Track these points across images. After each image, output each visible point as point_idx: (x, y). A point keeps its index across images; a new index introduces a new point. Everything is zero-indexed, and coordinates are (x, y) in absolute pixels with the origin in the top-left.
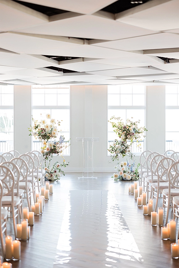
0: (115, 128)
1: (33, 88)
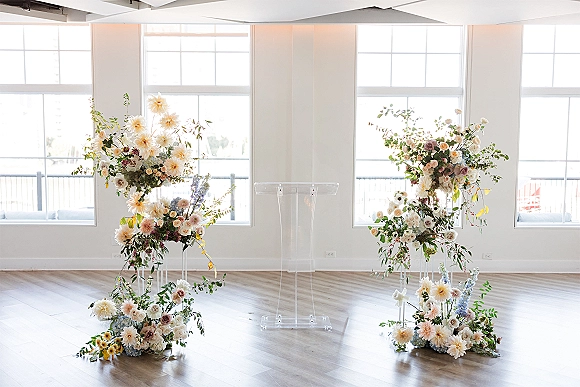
0: (395, 151)
1: (146, 35)
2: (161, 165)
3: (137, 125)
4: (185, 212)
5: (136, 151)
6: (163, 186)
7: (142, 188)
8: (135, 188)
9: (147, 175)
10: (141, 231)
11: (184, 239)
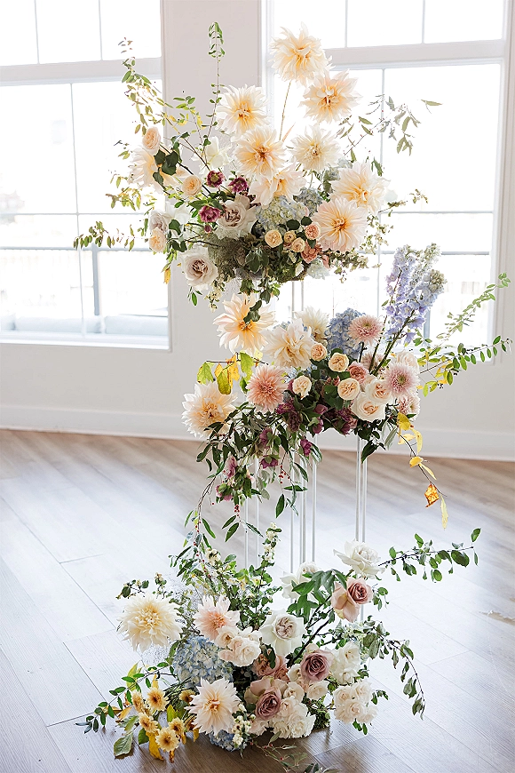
2: (307, 221)
3: (244, 113)
4: (369, 351)
5: (240, 183)
6: (307, 278)
7: (256, 283)
8: (235, 283)
9: (267, 250)
10: (249, 398)
11: (365, 429)
